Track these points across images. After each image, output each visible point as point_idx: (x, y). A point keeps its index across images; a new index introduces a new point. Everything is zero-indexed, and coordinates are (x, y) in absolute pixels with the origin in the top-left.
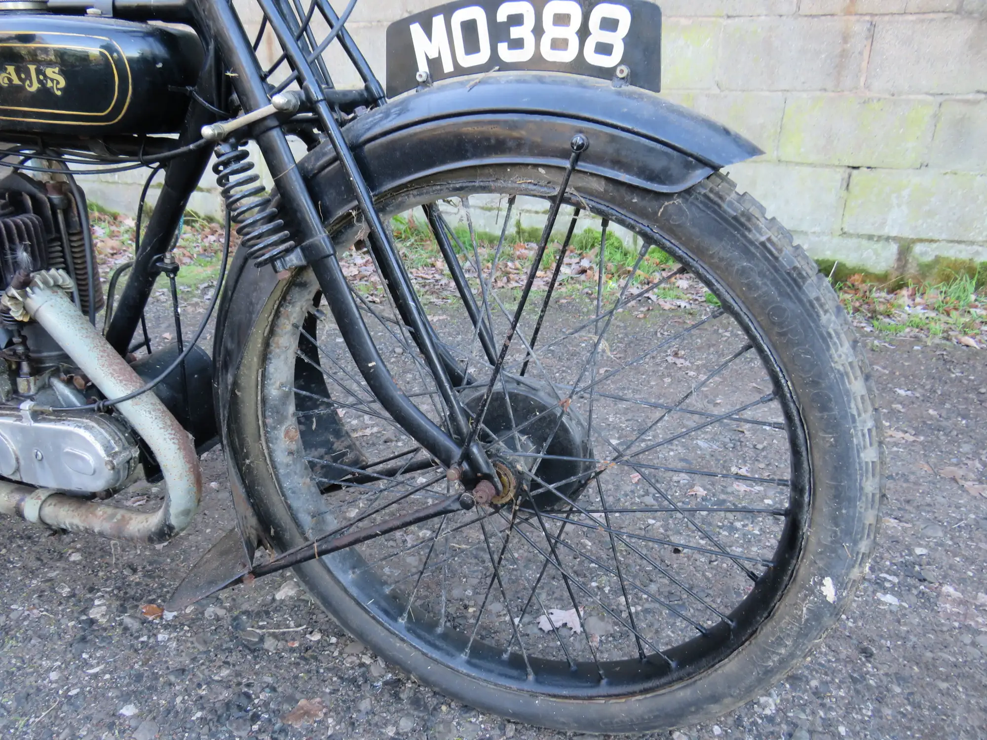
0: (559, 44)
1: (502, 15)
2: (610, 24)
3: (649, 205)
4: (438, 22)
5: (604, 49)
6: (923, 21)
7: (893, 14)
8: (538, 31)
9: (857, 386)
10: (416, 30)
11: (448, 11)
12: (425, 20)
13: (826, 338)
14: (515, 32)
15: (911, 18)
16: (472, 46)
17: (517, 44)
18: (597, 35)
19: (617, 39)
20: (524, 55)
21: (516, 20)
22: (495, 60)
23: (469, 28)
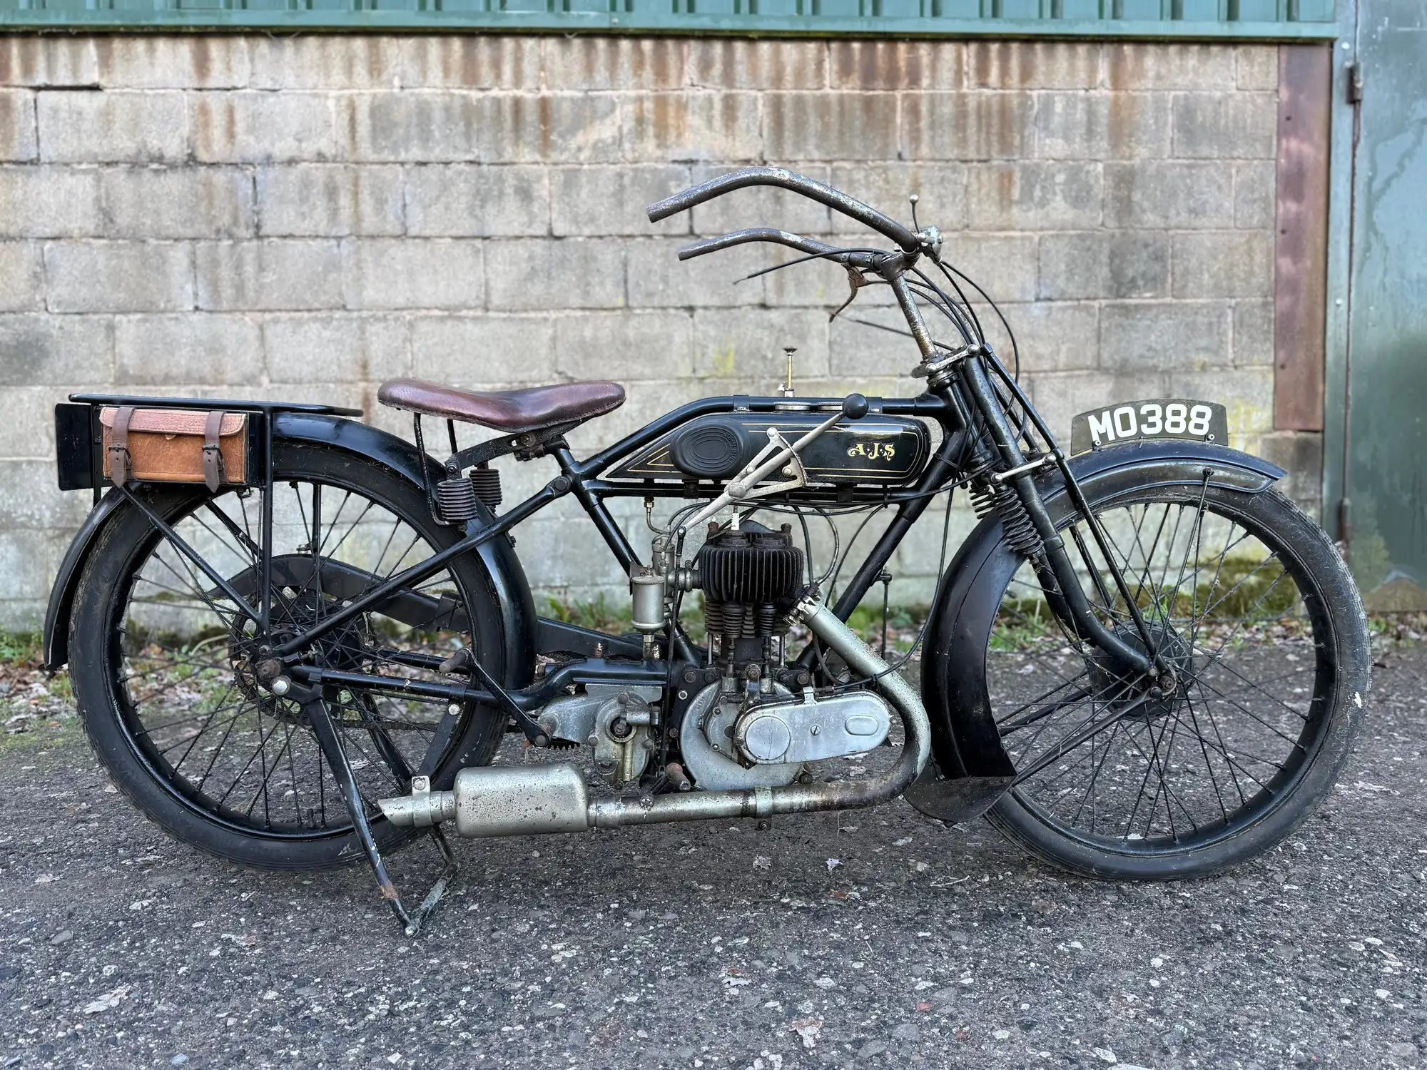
0: (1175, 425)
1: (1144, 411)
2: (1201, 415)
3: (1243, 500)
4: (1106, 415)
5: (1199, 426)
6: (1071, 377)
7: (1045, 371)
8: (1164, 419)
9: (1351, 580)
10: (1092, 419)
11: (1112, 410)
12: (1098, 414)
13: (1333, 557)
14: (1151, 419)
15: (1062, 374)
16: (1126, 426)
17: (1153, 425)
18: (1195, 420)
19: (1205, 422)
20: (1157, 430)
21: (1152, 413)
22: (1139, 433)
23: (1125, 418)
